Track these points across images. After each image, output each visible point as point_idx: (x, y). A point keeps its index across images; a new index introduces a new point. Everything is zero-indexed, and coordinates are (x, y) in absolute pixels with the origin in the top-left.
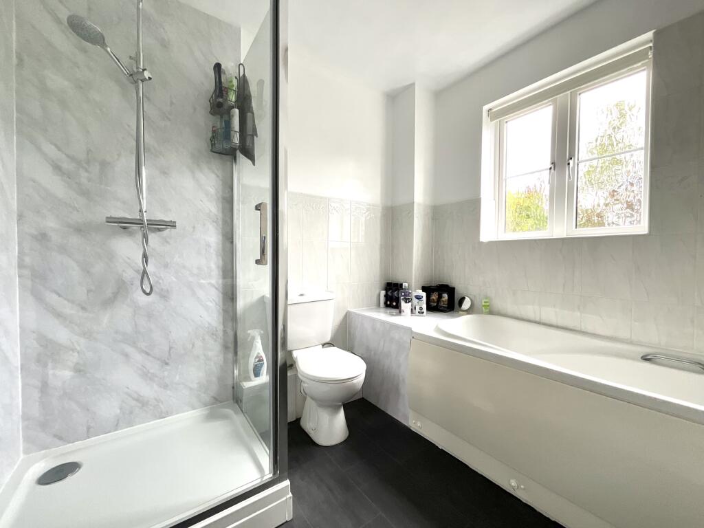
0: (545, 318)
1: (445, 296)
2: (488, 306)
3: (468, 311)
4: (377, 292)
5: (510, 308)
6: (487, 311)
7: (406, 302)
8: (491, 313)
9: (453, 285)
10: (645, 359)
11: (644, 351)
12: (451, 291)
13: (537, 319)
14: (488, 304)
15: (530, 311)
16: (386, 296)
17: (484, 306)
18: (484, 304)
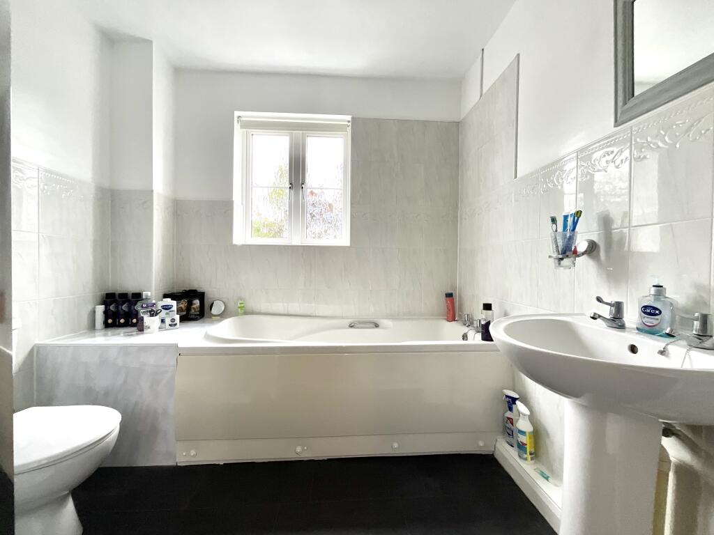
0: (292, 311)
1: (197, 303)
2: (243, 307)
3: (223, 315)
4: (90, 308)
5: (264, 307)
6: (243, 311)
7: (152, 315)
8: (246, 313)
9: (202, 290)
10: (351, 326)
11: (347, 322)
12: (201, 296)
13: (286, 312)
14: (242, 305)
15: (280, 307)
16: (106, 312)
17: (239, 307)
18: (239, 305)
